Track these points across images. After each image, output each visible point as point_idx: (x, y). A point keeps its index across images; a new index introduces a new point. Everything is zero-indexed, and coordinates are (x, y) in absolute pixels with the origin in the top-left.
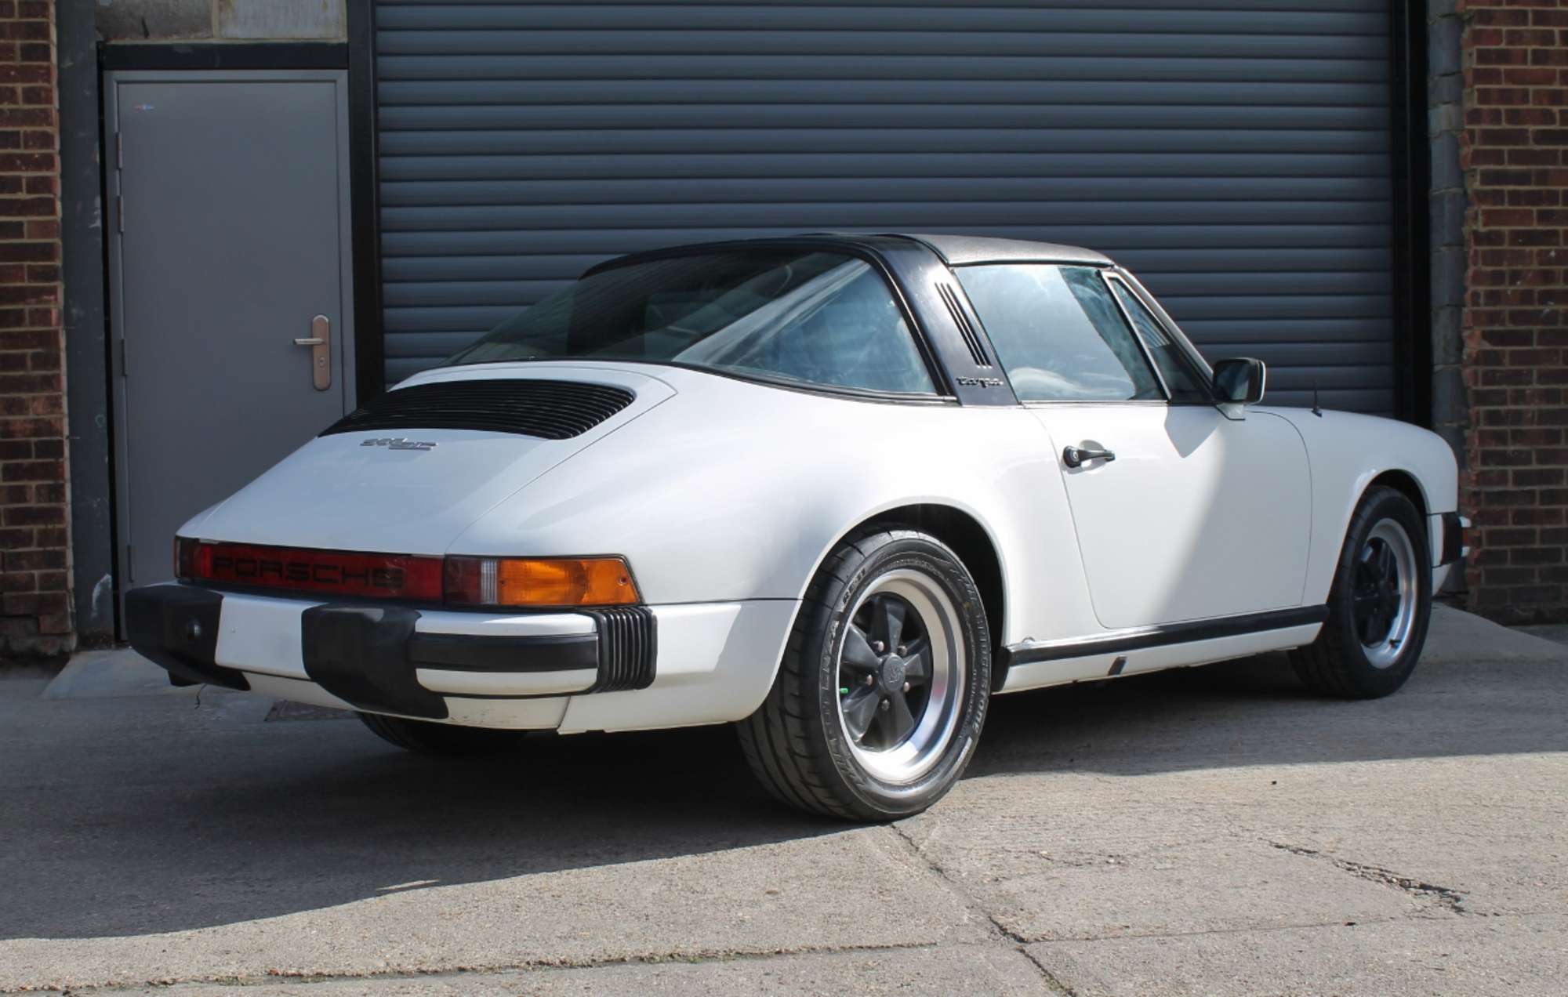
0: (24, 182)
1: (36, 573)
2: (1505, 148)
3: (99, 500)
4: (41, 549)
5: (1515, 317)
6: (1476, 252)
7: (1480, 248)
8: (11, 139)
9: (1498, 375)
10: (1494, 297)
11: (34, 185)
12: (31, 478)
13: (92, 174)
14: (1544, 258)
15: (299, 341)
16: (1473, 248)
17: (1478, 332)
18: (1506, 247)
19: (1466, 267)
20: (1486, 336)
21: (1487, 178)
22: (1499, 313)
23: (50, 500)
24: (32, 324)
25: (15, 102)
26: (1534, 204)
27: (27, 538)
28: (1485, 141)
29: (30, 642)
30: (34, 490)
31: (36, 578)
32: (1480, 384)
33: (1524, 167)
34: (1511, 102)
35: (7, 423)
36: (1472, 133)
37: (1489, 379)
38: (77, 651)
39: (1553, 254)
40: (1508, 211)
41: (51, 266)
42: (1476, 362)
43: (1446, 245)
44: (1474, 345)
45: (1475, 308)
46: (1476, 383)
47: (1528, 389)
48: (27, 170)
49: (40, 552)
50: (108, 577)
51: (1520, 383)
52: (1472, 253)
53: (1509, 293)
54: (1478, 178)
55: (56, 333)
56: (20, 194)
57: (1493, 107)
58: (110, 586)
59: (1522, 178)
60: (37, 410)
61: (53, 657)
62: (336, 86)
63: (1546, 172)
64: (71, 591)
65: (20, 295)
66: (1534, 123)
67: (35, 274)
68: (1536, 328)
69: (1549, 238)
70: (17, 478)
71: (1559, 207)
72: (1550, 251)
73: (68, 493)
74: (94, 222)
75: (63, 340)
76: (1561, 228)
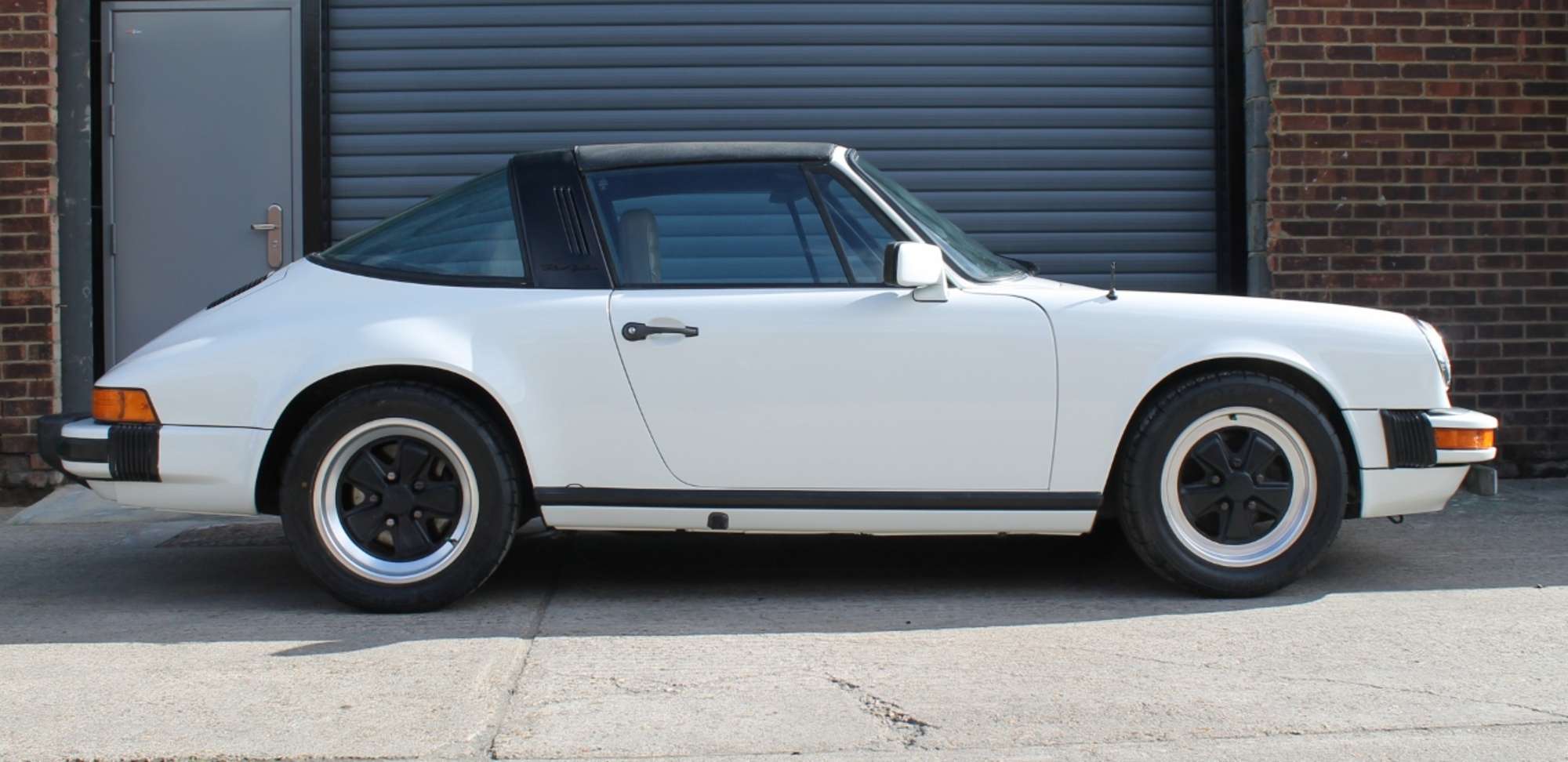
0: (24, 94)
1: (29, 418)
2: (1303, 62)
3: (85, 358)
4: (33, 398)
5: (1312, 210)
6: (1276, 153)
7: (1279, 150)
8: (13, 59)
9: (1296, 261)
10: (1292, 193)
11: (32, 97)
12: (27, 339)
13: (84, 87)
15: (258, 227)
16: (1273, 150)
17: (1278, 223)
18: (1303, 149)
19: (1269, 166)
20: (1286, 227)
21: (1286, 88)
22: (1296, 207)
23: (41, 358)
24: (29, 211)
25: (19, 29)
26: (1329, 111)
27: (21, 390)
28: (1284, 57)
29: (23, 475)
30: (27, 349)
31: (28, 422)
32: (1280, 268)
33: (1319, 79)
34: (1306, 22)
35: (6, 294)
36: (1272, 48)
37: (1287, 265)
38: (63, 484)
39: (1346, 155)
40: (1305, 117)
41: (45, 164)
42: (1277, 249)
43: (1255, 147)
44: (1276, 235)
45: (1274, 202)
46: (1276, 269)
47: (1323, 273)
48: (27, 84)
49: (32, 401)
51: (1316, 268)
52: (1272, 154)
53: (1306, 189)
54: (1278, 88)
55: (48, 219)
56: (20, 104)
57: (1291, 26)
59: (1318, 88)
60: (30, 283)
61: (41, 489)
62: (291, 12)
63: (1339, 83)
65: (19, 187)
66: (1329, 40)
67: (31, 170)
68: (1330, 220)
69: (1342, 141)
70: (13, 339)
71: (1351, 114)
72: (1344, 152)
73: (57, 353)
74: (84, 127)
75: (54, 226)
76: (1353, 133)
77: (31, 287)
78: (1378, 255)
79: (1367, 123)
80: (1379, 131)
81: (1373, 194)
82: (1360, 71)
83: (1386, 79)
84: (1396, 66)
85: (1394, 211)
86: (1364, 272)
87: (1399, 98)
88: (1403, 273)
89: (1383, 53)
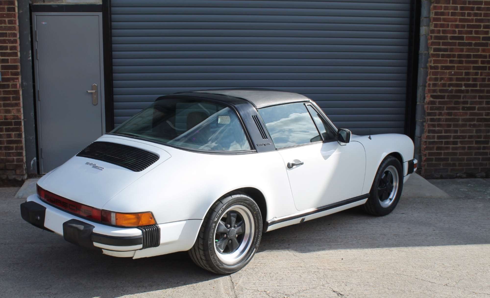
0: (9, 47)
1: (15, 158)
2: (441, 41)
3: (32, 137)
4: (16, 151)
5: (441, 91)
6: (430, 72)
7: (432, 71)
8: (4, 35)
9: (434, 108)
10: (435, 85)
11: (12, 48)
12: (13, 131)
13: (28, 43)
14: (450, 74)
15: (89, 91)
16: (429, 71)
17: (429, 95)
18: (439, 70)
19: (427, 76)
20: (432, 96)
21: (435, 50)
22: (436, 90)
23: (18, 138)
24: (12, 88)
25: (6, 24)
26: (449, 58)
27: (12, 148)
28: (435, 39)
29: (14, 177)
30: (14, 135)
31: (15, 159)
32: (429, 110)
33: (446, 47)
34: (443, 28)
35: (5, 116)
36: (431, 36)
37: (431, 109)
38: (27, 179)
39: (453, 73)
40: (441, 60)
41: (17, 72)
42: (428, 104)
43: (423, 68)
44: (428, 99)
45: (429, 88)
46: (428, 110)
47: (443, 112)
48: (9, 44)
49: (16, 152)
50: (35, 158)
51: (440, 110)
53: (439, 84)
54: (432, 50)
55: (19, 91)
56: (8, 50)
57: (438, 29)
58: (36, 161)
59: (446, 50)
60: (14, 112)
61: (20, 181)
62: (99, 17)
63: (453, 48)
64: (25, 163)
65: (8, 80)
66: (450, 34)
67: (13, 74)
68: (446, 94)
69: (452, 68)
70: (9, 131)
71: (456, 59)
72: (452, 72)
73: (23, 136)
74: (29, 58)
75: (21, 93)
76: (456, 65)
77: (14, 114)
78: (461, 106)
79: (461, 62)
80: (464, 65)
81: (461, 86)
82: (460, 44)
83: (468, 47)
84: (472, 43)
85: (467, 91)
86: (456, 111)
87: (472, 54)
88: (469, 112)
89: (468, 38)
